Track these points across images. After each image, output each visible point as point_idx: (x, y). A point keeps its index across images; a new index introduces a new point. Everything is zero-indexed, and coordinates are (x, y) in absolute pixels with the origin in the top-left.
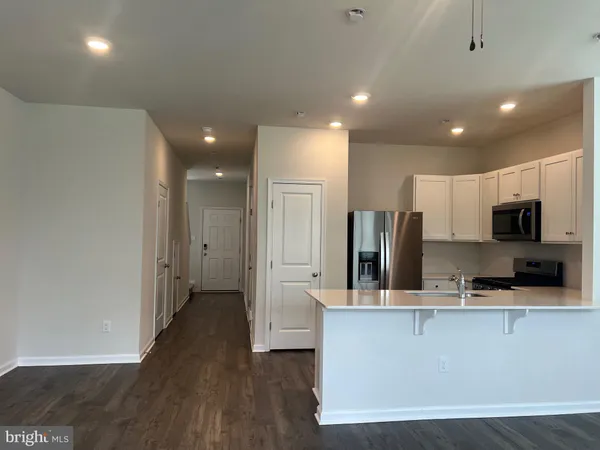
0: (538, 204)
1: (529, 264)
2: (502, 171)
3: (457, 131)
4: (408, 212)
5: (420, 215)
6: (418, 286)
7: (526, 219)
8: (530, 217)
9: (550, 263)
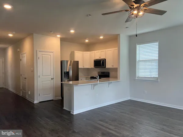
0: (105, 59)
1: (102, 73)
2: (96, 51)
3: (87, 41)
4: (73, 61)
5: (78, 62)
6: (78, 80)
7: (103, 63)
8: (104, 62)
9: (107, 73)
